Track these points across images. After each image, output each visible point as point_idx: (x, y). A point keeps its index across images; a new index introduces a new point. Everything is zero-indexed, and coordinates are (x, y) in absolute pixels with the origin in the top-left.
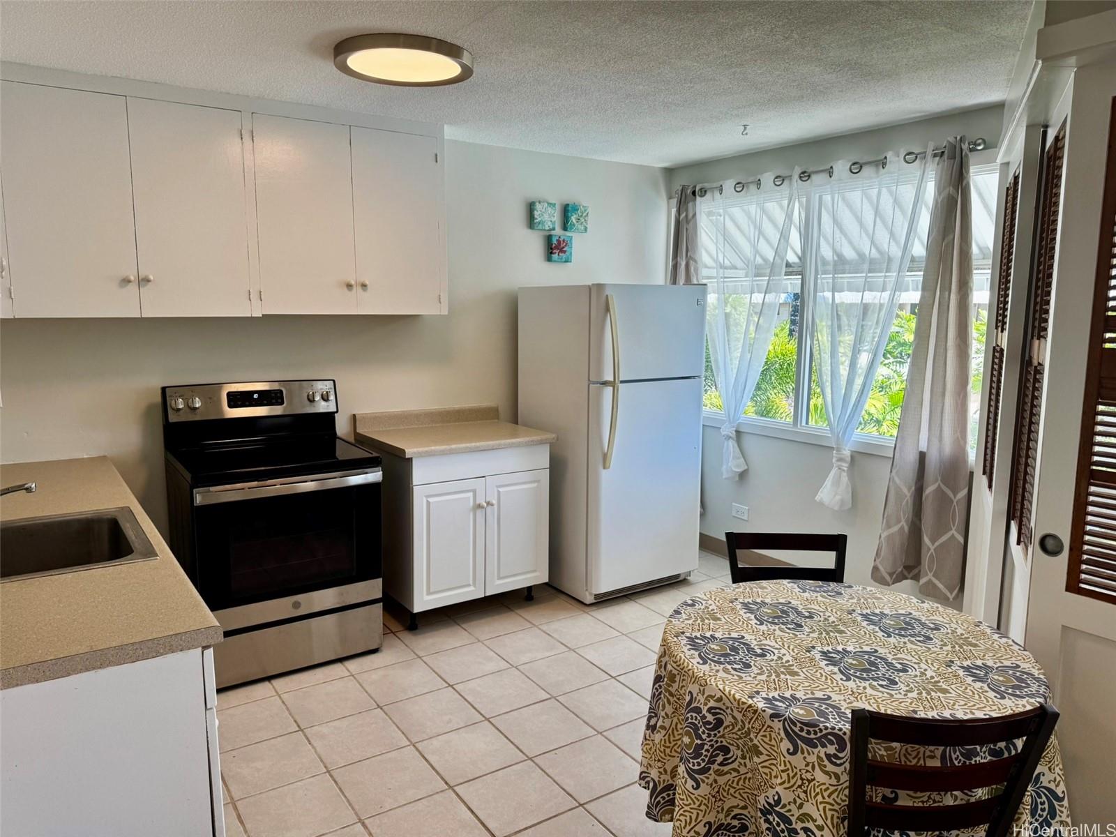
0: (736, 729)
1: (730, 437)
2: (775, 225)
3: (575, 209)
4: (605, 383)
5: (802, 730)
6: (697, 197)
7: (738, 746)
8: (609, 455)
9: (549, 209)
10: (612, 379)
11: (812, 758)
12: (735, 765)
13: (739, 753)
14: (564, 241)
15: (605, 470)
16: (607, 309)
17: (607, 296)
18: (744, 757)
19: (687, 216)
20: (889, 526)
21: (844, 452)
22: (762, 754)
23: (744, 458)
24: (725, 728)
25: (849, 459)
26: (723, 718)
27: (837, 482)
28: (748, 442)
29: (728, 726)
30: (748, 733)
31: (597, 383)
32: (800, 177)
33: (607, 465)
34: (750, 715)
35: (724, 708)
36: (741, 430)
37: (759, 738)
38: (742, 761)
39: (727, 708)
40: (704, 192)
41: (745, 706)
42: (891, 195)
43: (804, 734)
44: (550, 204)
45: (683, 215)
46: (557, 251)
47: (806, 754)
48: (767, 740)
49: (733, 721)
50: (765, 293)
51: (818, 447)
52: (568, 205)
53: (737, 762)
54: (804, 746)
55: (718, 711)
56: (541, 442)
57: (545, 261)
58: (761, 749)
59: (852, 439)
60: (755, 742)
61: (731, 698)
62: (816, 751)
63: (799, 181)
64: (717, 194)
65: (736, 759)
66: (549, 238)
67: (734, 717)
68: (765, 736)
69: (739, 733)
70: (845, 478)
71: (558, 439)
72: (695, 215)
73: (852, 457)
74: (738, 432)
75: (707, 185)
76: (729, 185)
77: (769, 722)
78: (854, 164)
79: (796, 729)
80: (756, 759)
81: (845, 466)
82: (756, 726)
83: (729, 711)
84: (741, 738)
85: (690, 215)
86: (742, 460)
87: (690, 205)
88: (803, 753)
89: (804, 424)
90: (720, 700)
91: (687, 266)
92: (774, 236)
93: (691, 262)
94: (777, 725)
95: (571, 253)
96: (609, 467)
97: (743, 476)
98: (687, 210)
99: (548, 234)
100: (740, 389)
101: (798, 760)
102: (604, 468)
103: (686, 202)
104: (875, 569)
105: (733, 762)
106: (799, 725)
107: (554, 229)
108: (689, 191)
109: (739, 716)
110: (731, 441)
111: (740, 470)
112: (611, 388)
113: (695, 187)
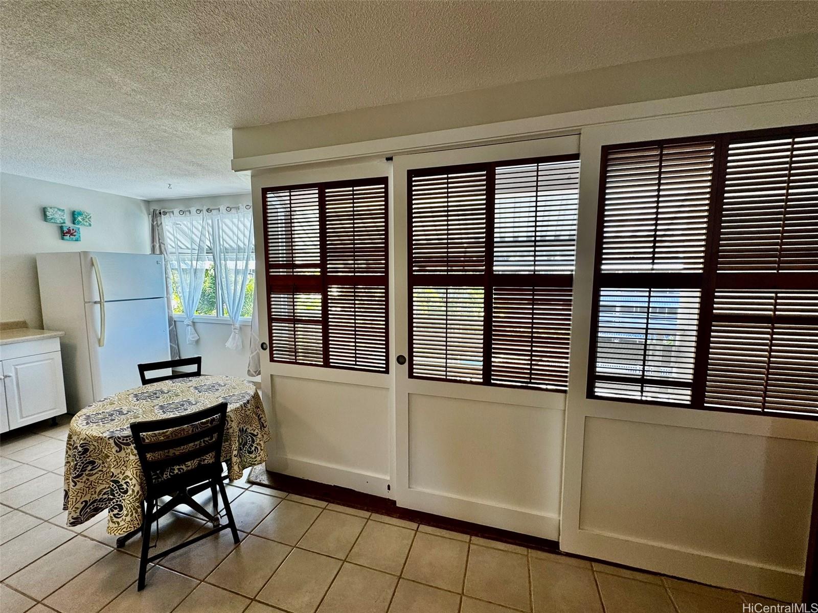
0: (97, 450)
1: (189, 325)
2: (199, 230)
3: (80, 214)
4: (95, 303)
5: (123, 440)
6: (162, 215)
7: (99, 459)
8: (102, 339)
9: (59, 212)
10: (99, 300)
11: (129, 451)
12: (100, 468)
13: (101, 462)
14: (73, 230)
15: (100, 348)
16: (93, 264)
17: (92, 258)
18: (103, 463)
19: (157, 223)
20: (252, 353)
21: (236, 326)
22: (109, 456)
23: (197, 333)
24: (91, 452)
25: (239, 328)
26: (87, 447)
27: (234, 338)
28: (198, 325)
29: (92, 451)
30: (102, 451)
31: (89, 302)
32: (207, 211)
33: (101, 344)
34: (100, 441)
35: (88, 442)
36: (195, 321)
37: (106, 450)
38: (103, 465)
39: (90, 442)
40: (165, 213)
41: (97, 438)
42: (242, 223)
43: (125, 441)
44: (59, 210)
45: (155, 223)
46: (69, 235)
47: (126, 450)
48: (110, 450)
49: (94, 447)
50: (197, 261)
51: (227, 325)
52: (75, 211)
53: (101, 467)
54: (125, 447)
55: (84, 445)
56: (55, 337)
57: (60, 239)
58: (108, 454)
59: (239, 319)
60: (105, 452)
61: (91, 437)
62: (130, 447)
63: (207, 212)
64: (172, 214)
65: (100, 466)
66: (61, 228)
67: (94, 445)
68: (109, 448)
69: (98, 452)
70: (237, 336)
71: (65, 334)
72: (161, 223)
73: (240, 328)
74: (194, 323)
75: (166, 210)
76: (176, 211)
77: (108, 442)
78: (228, 207)
79: (120, 441)
80: (108, 460)
81: (237, 331)
82: (104, 445)
83: (91, 443)
84: (100, 454)
85: (159, 223)
86: (196, 335)
87: (159, 218)
88: (124, 449)
89: (221, 316)
90: (85, 439)
91: (160, 246)
92: (199, 234)
93: (162, 245)
94: (112, 441)
95: (80, 237)
96: (103, 346)
97: (197, 342)
98: (157, 220)
99: (60, 225)
100: (191, 302)
101: (122, 454)
102: (100, 346)
103: (156, 217)
104: (249, 371)
105: (98, 467)
106: (122, 438)
107: (64, 223)
108: (157, 212)
109: (95, 444)
110: (189, 327)
111: (196, 339)
112: (99, 305)
113: (160, 210)
